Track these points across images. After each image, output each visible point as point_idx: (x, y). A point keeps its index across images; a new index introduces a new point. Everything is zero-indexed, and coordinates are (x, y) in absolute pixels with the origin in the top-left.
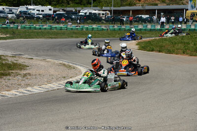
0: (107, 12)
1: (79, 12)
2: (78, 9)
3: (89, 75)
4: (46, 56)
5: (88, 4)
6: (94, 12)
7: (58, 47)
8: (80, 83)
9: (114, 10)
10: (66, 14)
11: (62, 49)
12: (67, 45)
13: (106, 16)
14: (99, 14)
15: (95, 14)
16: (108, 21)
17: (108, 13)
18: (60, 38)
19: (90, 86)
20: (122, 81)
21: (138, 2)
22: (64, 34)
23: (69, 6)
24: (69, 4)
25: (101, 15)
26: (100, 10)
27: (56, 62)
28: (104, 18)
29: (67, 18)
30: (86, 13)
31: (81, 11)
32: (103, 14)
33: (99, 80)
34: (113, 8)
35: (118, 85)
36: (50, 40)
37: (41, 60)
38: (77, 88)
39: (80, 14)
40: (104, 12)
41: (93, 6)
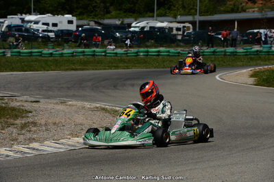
0: (187, 25)
1: (129, 26)
2: (127, 21)
3: (132, 113)
4: (66, 97)
5: (147, 12)
6: (159, 25)
7: (89, 84)
8: (113, 131)
9: (200, 22)
10: (103, 29)
11: (98, 86)
12: (107, 79)
13: (184, 32)
14: (171, 29)
15: (161, 29)
16: (188, 41)
17: (189, 27)
18: (93, 69)
19: (132, 135)
20: (201, 127)
21: (250, 4)
22: (100, 62)
23: (109, 16)
24: (108, 12)
25: (175, 32)
26: (171, 22)
27: (87, 105)
28: (179, 37)
29: (105, 37)
30: (143, 28)
31: (133, 25)
32: (178, 29)
33: (151, 124)
34: (198, 18)
35: (192, 133)
36: (73, 72)
37: (57, 103)
38: (106, 140)
39: (132, 29)
40: (181, 26)
41: (158, 16)
